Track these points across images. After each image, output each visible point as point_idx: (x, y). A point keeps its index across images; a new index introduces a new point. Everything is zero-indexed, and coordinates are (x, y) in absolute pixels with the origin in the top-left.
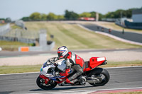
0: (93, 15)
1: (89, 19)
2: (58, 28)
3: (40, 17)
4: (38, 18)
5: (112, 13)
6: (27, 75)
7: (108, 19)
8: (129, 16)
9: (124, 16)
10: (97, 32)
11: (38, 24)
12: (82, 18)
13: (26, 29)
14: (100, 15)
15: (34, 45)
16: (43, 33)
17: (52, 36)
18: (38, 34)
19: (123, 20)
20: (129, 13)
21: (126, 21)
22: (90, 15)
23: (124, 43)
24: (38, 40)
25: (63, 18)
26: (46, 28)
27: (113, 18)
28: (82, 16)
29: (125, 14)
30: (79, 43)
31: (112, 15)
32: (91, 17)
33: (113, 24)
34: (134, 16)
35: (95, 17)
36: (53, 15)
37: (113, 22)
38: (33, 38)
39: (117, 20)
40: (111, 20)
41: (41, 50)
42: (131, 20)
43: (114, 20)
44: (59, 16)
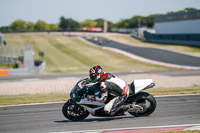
0: (100, 23)
1: (94, 29)
2: (50, 41)
3: (25, 26)
4: (23, 28)
5: (127, 21)
6: (5, 109)
7: (121, 30)
8: (150, 26)
9: (143, 24)
10: (104, 48)
11: (23, 37)
12: (85, 29)
13: (5, 43)
14: (109, 23)
15: (16, 66)
16: (29, 49)
17: (41, 54)
18: (22, 51)
19: (142, 30)
20: (150, 21)
21: (145, 32)
22: (96, 23)
23: (143, 63)
24: (21, 59)
25: (57, 27)
26: (34, 43)
27: (127, 27)
28: (84, 26)
29: (144, 22)
30: (78, 63)
31: (127, 24)
32: (97, 27)
33: (129, 36)
34: (156, 25)
35: (102, 27)
36: (44, 23)
37: (128, 33)
38: (15, 56)
39: (133, 30)
40: (124, 30)
41: (26, 74)
42: (152, 31)
43: (129, 30)
44: (52, 26)
